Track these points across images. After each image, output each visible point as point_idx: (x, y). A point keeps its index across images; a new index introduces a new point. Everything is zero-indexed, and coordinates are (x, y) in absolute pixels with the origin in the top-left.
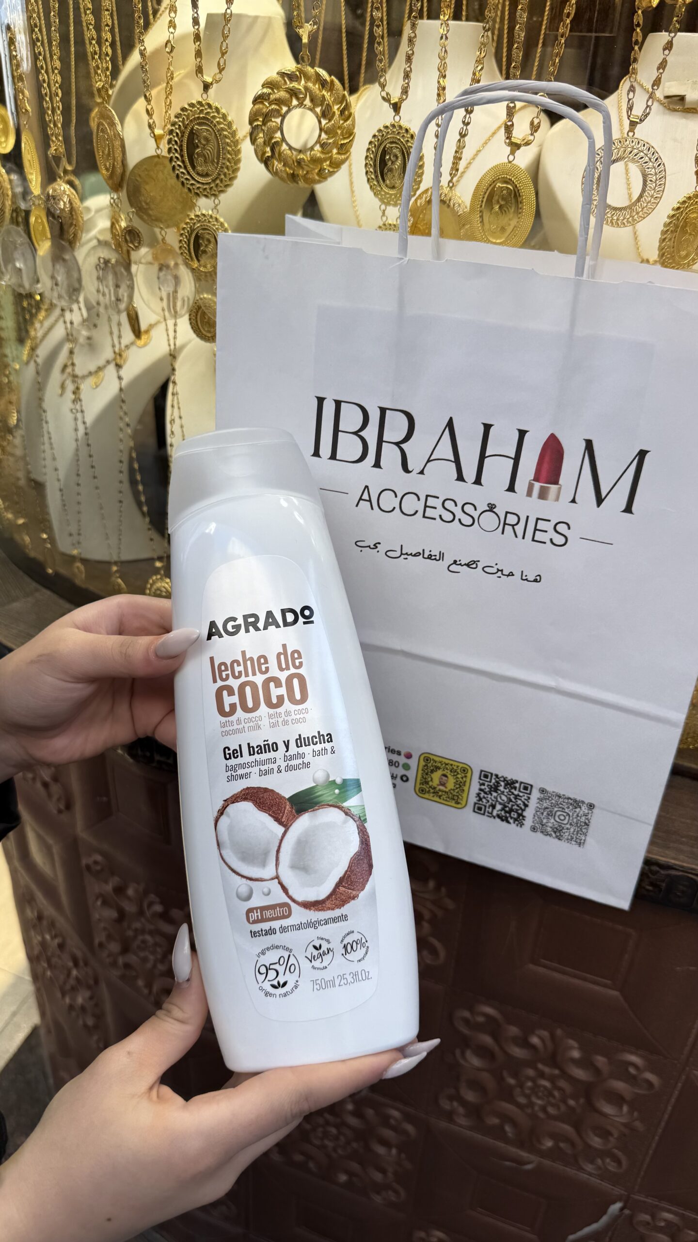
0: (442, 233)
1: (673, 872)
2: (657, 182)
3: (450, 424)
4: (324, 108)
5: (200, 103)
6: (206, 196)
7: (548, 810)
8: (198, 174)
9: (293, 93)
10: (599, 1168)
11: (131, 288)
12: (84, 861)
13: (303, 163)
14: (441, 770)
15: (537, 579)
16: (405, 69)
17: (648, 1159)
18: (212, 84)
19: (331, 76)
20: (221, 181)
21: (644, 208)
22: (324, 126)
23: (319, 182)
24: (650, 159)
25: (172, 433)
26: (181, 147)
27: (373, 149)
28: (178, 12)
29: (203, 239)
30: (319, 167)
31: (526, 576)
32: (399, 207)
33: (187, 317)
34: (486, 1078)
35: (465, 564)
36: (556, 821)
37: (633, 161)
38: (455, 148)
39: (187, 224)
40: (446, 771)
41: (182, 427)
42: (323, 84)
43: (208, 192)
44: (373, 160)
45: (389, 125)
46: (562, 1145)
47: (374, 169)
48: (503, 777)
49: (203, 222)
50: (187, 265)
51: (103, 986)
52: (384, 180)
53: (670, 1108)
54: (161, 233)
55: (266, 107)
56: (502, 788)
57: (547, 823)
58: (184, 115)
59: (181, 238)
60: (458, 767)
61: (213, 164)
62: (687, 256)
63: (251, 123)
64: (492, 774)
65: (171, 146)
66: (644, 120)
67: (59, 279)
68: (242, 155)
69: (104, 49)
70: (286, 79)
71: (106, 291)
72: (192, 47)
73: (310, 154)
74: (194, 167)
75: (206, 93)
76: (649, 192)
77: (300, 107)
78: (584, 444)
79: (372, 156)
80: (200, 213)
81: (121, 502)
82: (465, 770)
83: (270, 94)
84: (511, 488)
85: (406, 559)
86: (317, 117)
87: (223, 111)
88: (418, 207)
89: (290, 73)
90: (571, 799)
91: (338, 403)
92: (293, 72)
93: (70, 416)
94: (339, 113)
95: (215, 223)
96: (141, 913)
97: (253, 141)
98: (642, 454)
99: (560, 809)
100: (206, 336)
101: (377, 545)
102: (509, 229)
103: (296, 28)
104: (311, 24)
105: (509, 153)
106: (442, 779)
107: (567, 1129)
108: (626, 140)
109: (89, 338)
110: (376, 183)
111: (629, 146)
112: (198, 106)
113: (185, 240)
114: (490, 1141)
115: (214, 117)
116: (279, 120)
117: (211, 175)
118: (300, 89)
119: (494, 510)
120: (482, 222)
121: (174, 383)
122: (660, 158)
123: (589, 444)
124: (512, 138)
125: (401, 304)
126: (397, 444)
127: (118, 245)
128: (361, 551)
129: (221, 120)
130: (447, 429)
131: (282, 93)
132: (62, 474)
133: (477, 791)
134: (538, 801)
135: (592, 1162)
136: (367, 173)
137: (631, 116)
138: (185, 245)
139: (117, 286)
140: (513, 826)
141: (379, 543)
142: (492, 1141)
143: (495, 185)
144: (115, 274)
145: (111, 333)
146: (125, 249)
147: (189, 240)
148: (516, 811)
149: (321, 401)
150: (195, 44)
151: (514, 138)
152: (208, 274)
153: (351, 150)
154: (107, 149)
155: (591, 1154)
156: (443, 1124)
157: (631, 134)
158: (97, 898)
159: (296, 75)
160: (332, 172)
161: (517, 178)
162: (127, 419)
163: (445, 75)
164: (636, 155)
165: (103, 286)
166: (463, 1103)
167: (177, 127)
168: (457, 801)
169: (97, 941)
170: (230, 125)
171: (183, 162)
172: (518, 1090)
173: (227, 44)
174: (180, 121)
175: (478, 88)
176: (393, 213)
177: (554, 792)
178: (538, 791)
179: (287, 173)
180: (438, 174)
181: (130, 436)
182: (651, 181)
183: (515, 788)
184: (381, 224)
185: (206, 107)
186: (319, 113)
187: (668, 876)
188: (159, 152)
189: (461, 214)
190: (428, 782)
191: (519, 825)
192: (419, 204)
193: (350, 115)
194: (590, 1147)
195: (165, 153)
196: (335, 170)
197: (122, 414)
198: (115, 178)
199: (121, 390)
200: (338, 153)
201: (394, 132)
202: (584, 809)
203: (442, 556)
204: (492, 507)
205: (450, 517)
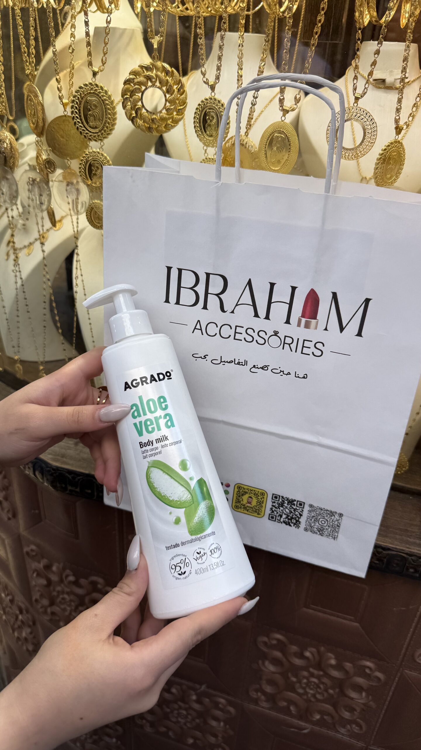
0: (242, 166)
1: (390, 552)
2: (372, 133)
3: (249, 283)
4: (168, 87)
5: (91, 84)
6: (96, 140)
7: (315, 518)
8: (90, 127)
9: (149, 78)
10: (349, 731)
11: (50, 195)
12: (26, 549)
13: (155, 121)
14: (248, 494)
15: (305, 377)
16: (217, 64)
17: (378, 725)
18: (98, 72)
19: (172, 68)
20: (105, 131)
21: (364, 149)
22: (168, 98)
23: (166, 132)
24: (367, 120)
25: (77, 285)
26: (79, 110)
27: (199, 113)
28: (76, 28)
29: (94, 166)
30: (165, 123)
31: (298, 375)
32: (215, 148)
33: (85, 214)
34: (278, 678)
35: (260, 368)
36: (319, 524)
37: (357, 120)
38: (249, 112)
39: (84, 157)
40: (251, 494)
41: (83, 281)
42: (167, 73)
43: (97, 138)
44: (199, 119)
45: (208, 98)
46: (325, 717)
47: (199, 125)
48: (286, 498)
49: (94, 156)
50: (84, 182)
51: (39, 626)
52: (205, 132)
53: (391, 693)
54: (67, 162)
55: (132, 87)
56: (286, 505)
57: (314, 525)
58: (81, 91)
59: (80, 166)
60: (258, 492)
61: (100, 121)
62: (391, 178)
63: (122, 96)
64: (279, 496)
65: (73, 110)
66: (363, 96)
67: (4, 190)
68: (118, 116)
69: (30, 50)
70: (144, 69)
71: (34, 197)
72: (85, 50)
73: (160, 115)
74: (87, 123)
75: (95, 78)
76: (367, 139)
77: (153, 87)
78: (331, 295)
79: (198, 117)
80: (92, 151)
81: (45, 327)
82: (263, 494)
83: (134, 79)
84: (288, 322)
85: (224, 364)
86: (164, 93)
87: (105, 89)
88: (227, 148)
89: (146, 66)
90: (329, 511)
91: (180, 271)
92: (148, 65)
93: (13, 274)
94: (177, 90)
95: (102, 157)
96: (61, 581)
97: (124, 107)
98: (367, 301)
99: (322, 517)
100: (97, 226)
101: (206, 356)
102: (283, 162)
103: (150, 39)
104: (159, 37)
105: (282, 116)
106: (249, 499)
107: (328, 707)
108: (353, 108)
109: (24, 225)
110: (200, 133)
111: (355, 112)
112: (90, 86)
113: (83, 167)
114: (281, 716)
115: (100, 92)
116: (140, 95)
117: (99, 128)
118: (153, 76)
119: (277, 335)
120: (266, 157)
121: (78, 254)
122: (374, 119)
123: (335, 295)
124: (284, 107)
125: (218, 211)
126: (217, 295)
127: (41, 170)
128: (196, 360)
129: (104, 94)
130: (248, 285)
131: (142, 78)
132: (7, 311)
133: (271, 507)
134: (308, 512)
135: (344, 727)
136: (195, 127)
137: (356, 94)
138: (83, 171)
139: (41, 195)
140: (293, 528)
141: (207, 355)
142: (283, 716)
143: (274, 135)
144: (39, 187)
145: (37, 224)
146: (45, 172)
147: (85, 168)
148: (295, 519)
149: (169, 269)
150: (87, 48)
151: (285, 106)
152: (97, 188)
153: (185, 113)
154: (33, 111)
155: (344, 722)
156: (252, 707)
157: (355, 105)
158: (33, 573)
159: (151, 67)
160: (173, 126)
161: (287, 130)
162: (48, 277)
163: (242, 69)
164: (359, 117)
165: (32, 195)
166: (264, 693)
167: (77, 98)
168: (258, 513)
169: (34, 599)
170: (110, 97)
171: (81, 120)
172: (298, 685)
173: (107, 48)
174: (78, 95)
175: (262, 78)
176: (212, 152)
177: (318, 507)
178: (308, 506)
179: (146, 127)
180: (239, 128)
181: (50, 287)
182: (368, 133)
183: (294, 505)
184: (204, 158)
185: (95, 86)
186: (165, 91)
187: (388, 554)
188: (66, 113)
189: (253, 152)
190: (240, 501)
191: (297, 527)
192: (227, 146)
193: (184, 91)
194: (343, 718)
195: (69, 114)
196: (175, 125)
197: (45, 273)
198: (38, 129)
199: (44, 258)
200: (177, 115)
201: (211, 102)
202: (337, 517)
203: (246, 362)
204: (276, 333)
205: (250, 339)
